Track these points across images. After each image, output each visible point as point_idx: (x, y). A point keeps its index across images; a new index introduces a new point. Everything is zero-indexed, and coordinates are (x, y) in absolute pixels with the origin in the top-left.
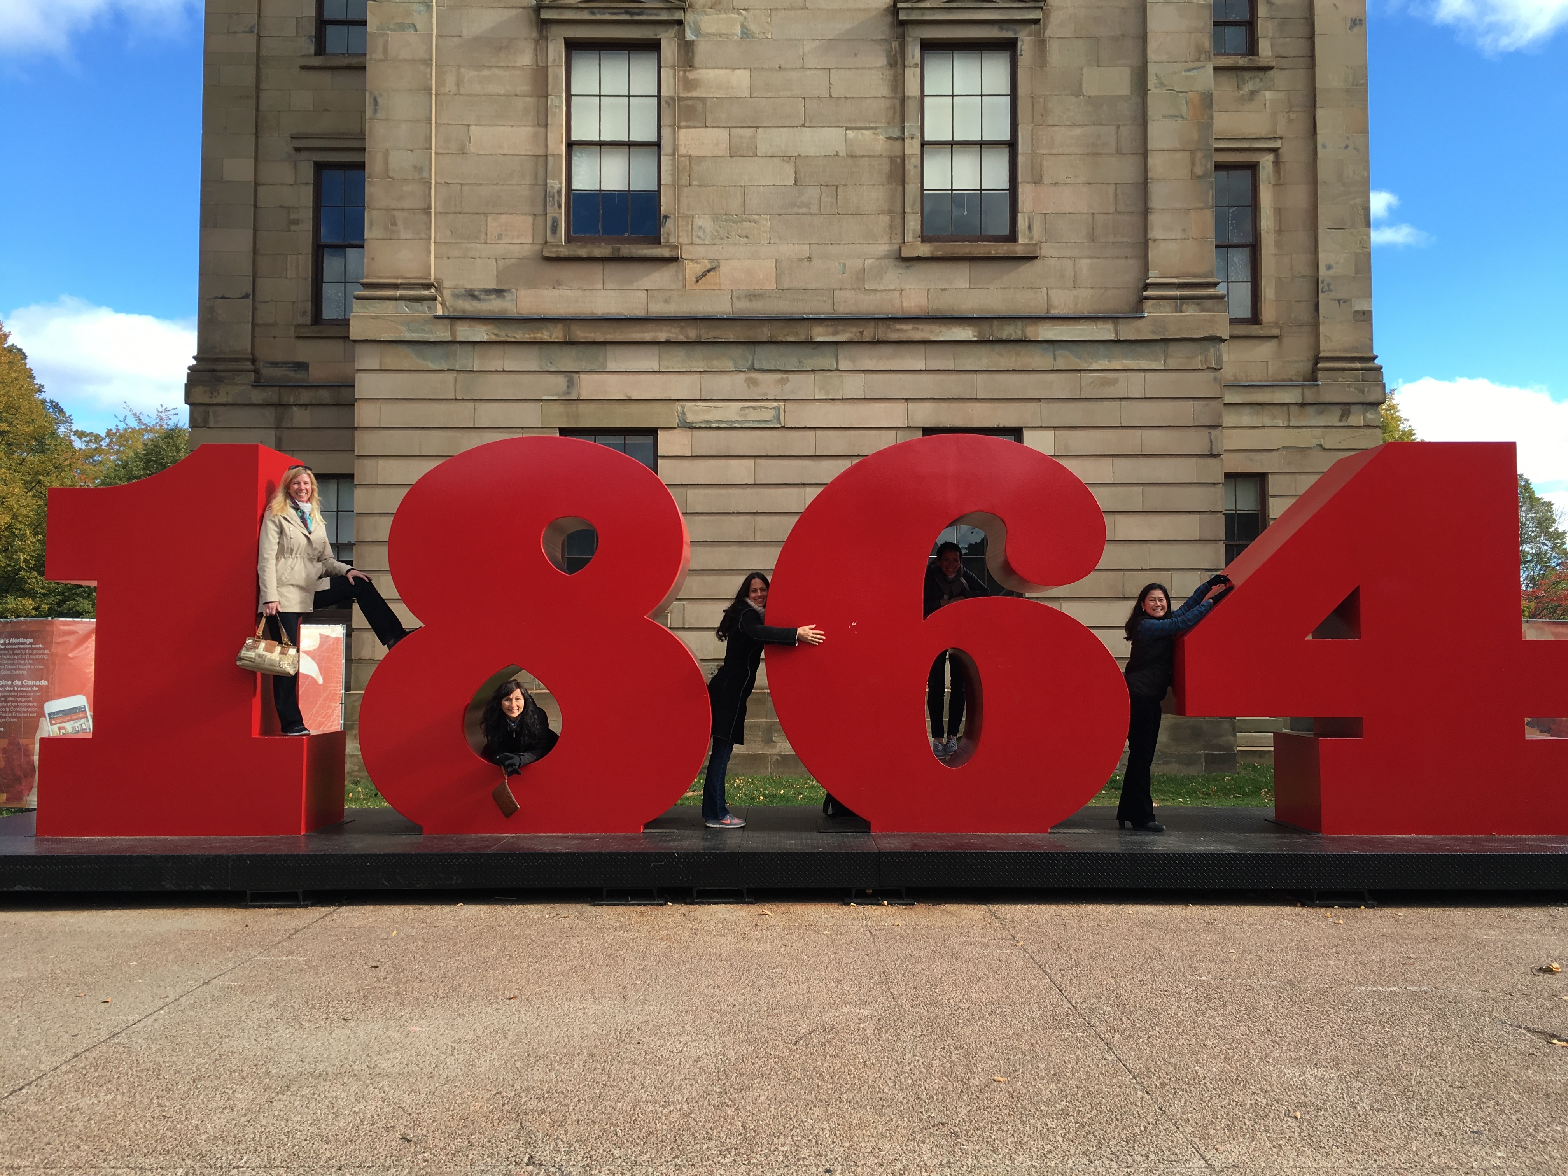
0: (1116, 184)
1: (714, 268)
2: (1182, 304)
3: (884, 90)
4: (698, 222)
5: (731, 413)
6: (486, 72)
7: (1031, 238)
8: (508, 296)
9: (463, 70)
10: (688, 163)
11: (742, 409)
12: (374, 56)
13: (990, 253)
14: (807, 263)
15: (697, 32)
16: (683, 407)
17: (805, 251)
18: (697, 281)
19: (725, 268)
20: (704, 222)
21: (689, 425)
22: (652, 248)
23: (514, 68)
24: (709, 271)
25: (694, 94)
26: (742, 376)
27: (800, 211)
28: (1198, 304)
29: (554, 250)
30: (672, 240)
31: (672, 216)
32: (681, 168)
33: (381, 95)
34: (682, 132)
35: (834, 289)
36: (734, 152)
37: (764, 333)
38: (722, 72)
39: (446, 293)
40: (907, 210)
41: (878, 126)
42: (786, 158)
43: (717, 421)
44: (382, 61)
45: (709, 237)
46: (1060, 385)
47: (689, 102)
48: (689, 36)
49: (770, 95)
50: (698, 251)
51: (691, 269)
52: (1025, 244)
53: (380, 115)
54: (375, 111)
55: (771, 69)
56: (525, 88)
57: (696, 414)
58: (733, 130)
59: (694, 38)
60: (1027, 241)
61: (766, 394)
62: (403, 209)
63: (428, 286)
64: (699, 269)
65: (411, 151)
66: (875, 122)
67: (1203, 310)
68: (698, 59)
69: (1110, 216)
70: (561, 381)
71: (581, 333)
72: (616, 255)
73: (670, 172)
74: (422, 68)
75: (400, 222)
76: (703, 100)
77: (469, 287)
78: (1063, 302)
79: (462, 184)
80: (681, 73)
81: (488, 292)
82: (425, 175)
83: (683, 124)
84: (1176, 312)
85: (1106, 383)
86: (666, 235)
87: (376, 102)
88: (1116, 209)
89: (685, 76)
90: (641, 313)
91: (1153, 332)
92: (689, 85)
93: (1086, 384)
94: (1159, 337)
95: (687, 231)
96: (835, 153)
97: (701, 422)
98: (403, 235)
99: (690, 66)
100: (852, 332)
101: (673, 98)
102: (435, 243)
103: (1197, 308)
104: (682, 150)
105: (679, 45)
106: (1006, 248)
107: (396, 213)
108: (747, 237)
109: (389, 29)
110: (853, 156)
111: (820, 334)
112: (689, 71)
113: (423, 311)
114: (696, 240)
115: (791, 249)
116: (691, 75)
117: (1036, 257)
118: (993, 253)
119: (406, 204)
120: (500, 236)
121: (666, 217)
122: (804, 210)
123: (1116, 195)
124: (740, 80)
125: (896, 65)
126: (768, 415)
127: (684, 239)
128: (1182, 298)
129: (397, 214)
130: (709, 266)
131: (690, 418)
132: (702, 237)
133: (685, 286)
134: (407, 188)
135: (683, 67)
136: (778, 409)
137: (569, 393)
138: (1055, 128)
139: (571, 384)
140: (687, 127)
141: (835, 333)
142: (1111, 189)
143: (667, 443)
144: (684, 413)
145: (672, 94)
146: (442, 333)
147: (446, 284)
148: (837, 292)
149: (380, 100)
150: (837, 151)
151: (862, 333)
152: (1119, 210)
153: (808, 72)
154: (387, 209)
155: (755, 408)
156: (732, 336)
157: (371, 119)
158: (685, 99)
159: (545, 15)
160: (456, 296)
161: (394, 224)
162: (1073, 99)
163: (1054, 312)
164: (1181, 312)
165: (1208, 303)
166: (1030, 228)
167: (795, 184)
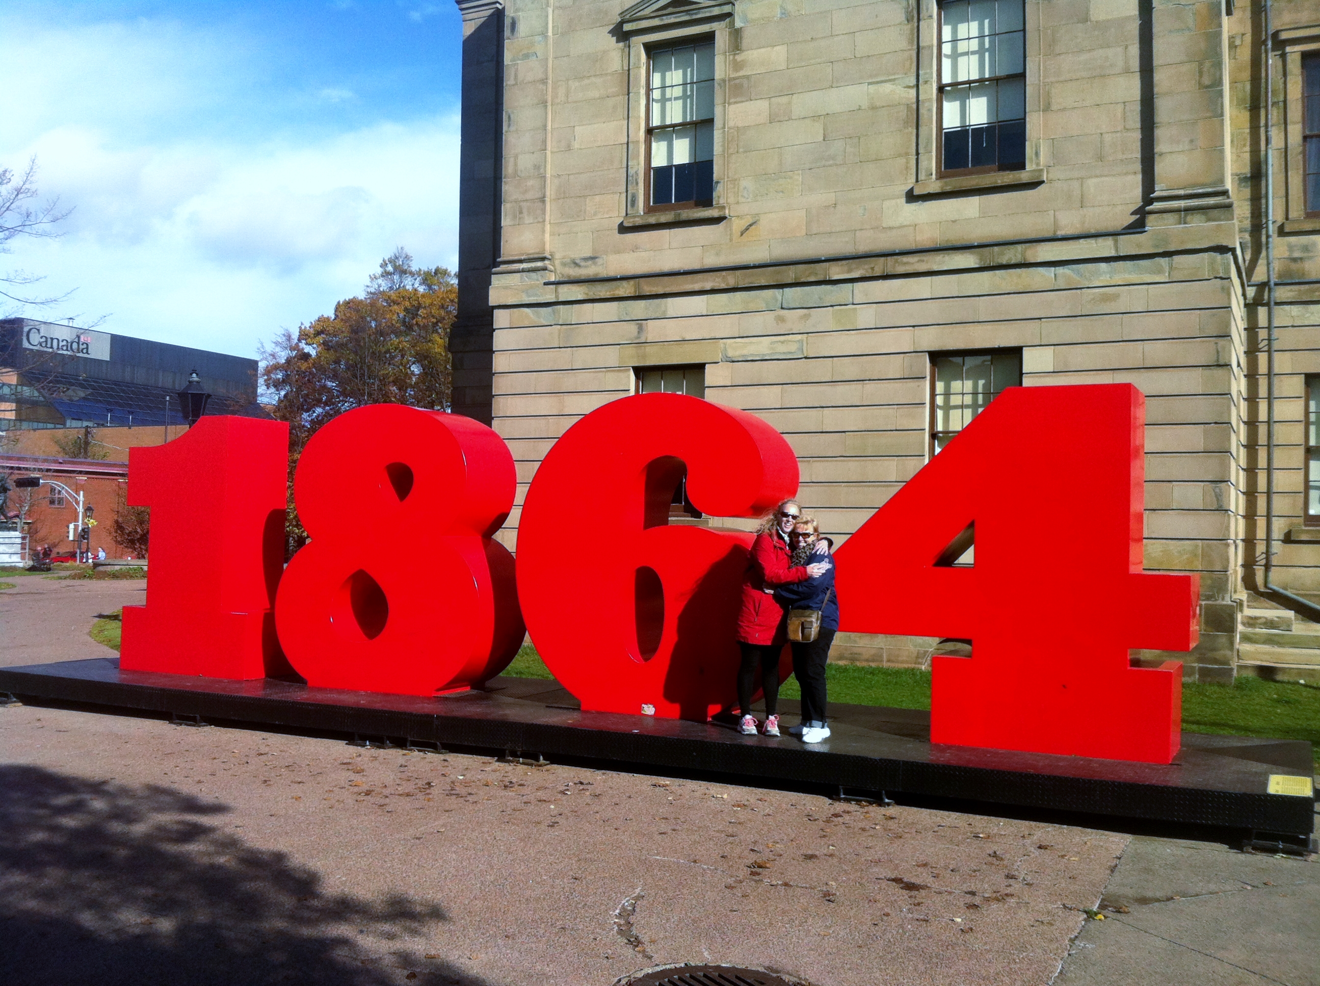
0: (1124, 103)
1: (755, 223)
2: (1186, 216)
3: (903, 43)
4: (744, 183)
5: (762, 347)
6: (586, 81)
7: (1038, 164)
8: (599, 261)
9: (570, 82)
10: (736, 133)
11: (772, 343)
12: (509, 83)
13: (996, 182)
14: (833, 209)
15: (745, 19)
16: (725, 344)
17: (830, 197)
18: (742, 235)
19: (764, 221)
20: (747, 183)
21: (730, 359)
22: (704, 211)
23: (606, 74)
24: (751, 225)
25: (741, 73)
26: (771, 315)
27: (827, 163)
28: (1203, 214)
29: (632, 220)
30: (722, 201)
31: (722, 181)
32: (730, 139)
33: (513, 113)
34: (732, 108)
35: (856, 230)
36: (773, 119)
37: (790, 274)
38: (763, 50)
39: (557, 262)
40: (921, 151)
41: (896, 77)
42: (816, 117)
43: (752, 355)
44: (513, 85)
45: (751, 196)
46: (1060, 303)
47: (737, 81)
48: (738, 24)
49: (803, 64)
50: (743, 209)
51: (737, 225)
52: (1034, 171)
53: (512, 128)
54: (509, 126)
55: (805, 41)
56: (614, 90)
57: (737, 349)
58: (773, 99)
59: (742, 25)
60: (1034, 167)
61: (791, 329)
62: (527, 200)
63: (543, 259)
64: (744, 223)
65: (533, 153)
66: (894, 74)
67: (1209, 220)
68: (745, 42)
69: (1118, 135)
70: (632, 328)
71: (648, 288)
72: (677, 219)
73: (720, 144)
74: (541, 86)
75: (525, 211)
76: (747, 77)
77: (573, 256)
78: (1069, 223)
79: (569, 175)
80: (731, 57)
81: (586, 259)
82: (542, 171)
83: (732, 100)
84: (1180, 223)
85: (1106, 298)
86: (716, 198)
87: (509, 117)
88: (1124, 127)
89: (734, 60)
90: (697, 266)
91: (1157, 246)
92: (737, 66)
93: (1086, 301)
94: (1161, 251)
95: (734, 192)
96: (858, 107)
97: (739, 356)
98: (527, 222)
99: (738, 50)
100: (863, 269)
101: (724, 81)
102: (550, 223)
103: (1203, 217)
104: (731, 124)
105: (730, 33)
106: (1011, 176)
107: (522, 204)
108: (782, 192)
109: (519, 60)
110: (873, 108)
111: (836, 272)
112: (738, 54)
113: (537, 279)
114: (741, 200)
115: (820, 197)
116: (739, 58)
117: (1042, 182)
118: (1000, 182)
119: (529, 196)
120: (595, 214)
121: (717, 182)
122: (831, 162)
123: (1125, 113)
124: (778, 55)
125: (913, 19)
126: (793, 347)
127: (731, 200)
128: (1187, 210)
129: (524, 204)
130: (751, 222)
131: (731, 353)
132: (746, 196)
133: (731, 240)
134: (530, 183)
135: (733, 51)
136: (801, 341)
137: (638, 338)
138: (1063, 56)
139: (641, 329)
140: (735, 103)
141: (849, 271)
142: (1120, 108)
143: (712, 376)
144: (725, 349)
145: (723, 76)
146: (549, 295)
147: (558, 256)
148: (858, 233)
149: (512, 116)
150: (860, 106)
151: (873, 269)
152: (1127, 127)
153: (836, 39)
154: (516, 201)
155: (783, 342)
156: (763, 281)
157: (506, 132)
158: (734, 79)
159: (627, 27)
160: (564, 264)
161: (521, 212)
162: (1080, 25)
163: (1060, 233)
164: (1185, 223)
165: (1215, 213)
166: (1037, 154)
167: (824, 140)
